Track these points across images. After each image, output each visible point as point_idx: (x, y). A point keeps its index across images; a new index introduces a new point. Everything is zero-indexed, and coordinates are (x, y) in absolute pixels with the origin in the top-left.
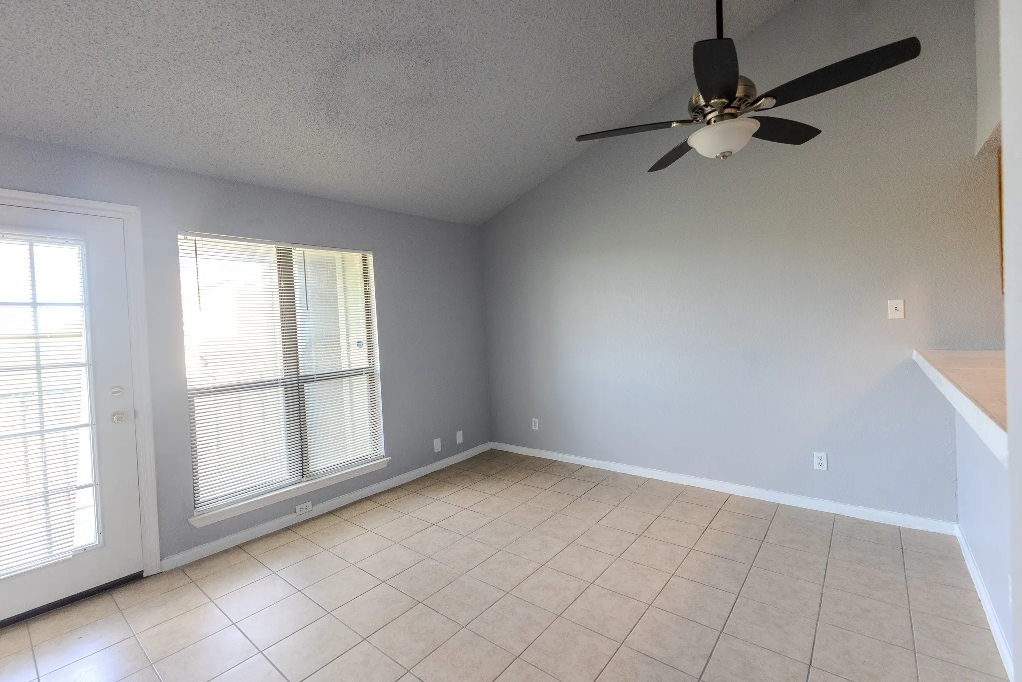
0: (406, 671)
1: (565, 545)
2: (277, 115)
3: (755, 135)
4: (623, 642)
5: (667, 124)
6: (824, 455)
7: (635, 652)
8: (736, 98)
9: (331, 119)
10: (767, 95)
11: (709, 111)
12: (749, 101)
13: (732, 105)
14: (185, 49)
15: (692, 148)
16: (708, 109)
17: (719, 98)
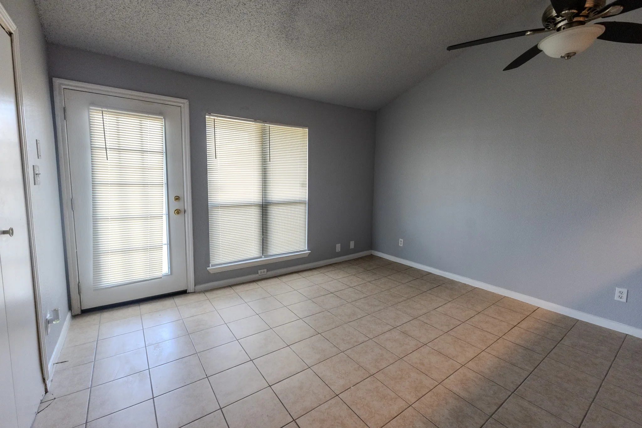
0: (308, 367)
1: (411, 318)
2: (258, 43)
3: (601, 37)
4: (441, 382)
5: (523, 33)
6: (625, 291)
7: (448, 390)
8: (586, 8)
9: (288, 43)
10: (613, 4)
11: (560, 20)
12: (598, 9)
13: (581, 14)
14: (211, 6)
15: (542, 51)
16: (560, 19)
17: (569, 9)
